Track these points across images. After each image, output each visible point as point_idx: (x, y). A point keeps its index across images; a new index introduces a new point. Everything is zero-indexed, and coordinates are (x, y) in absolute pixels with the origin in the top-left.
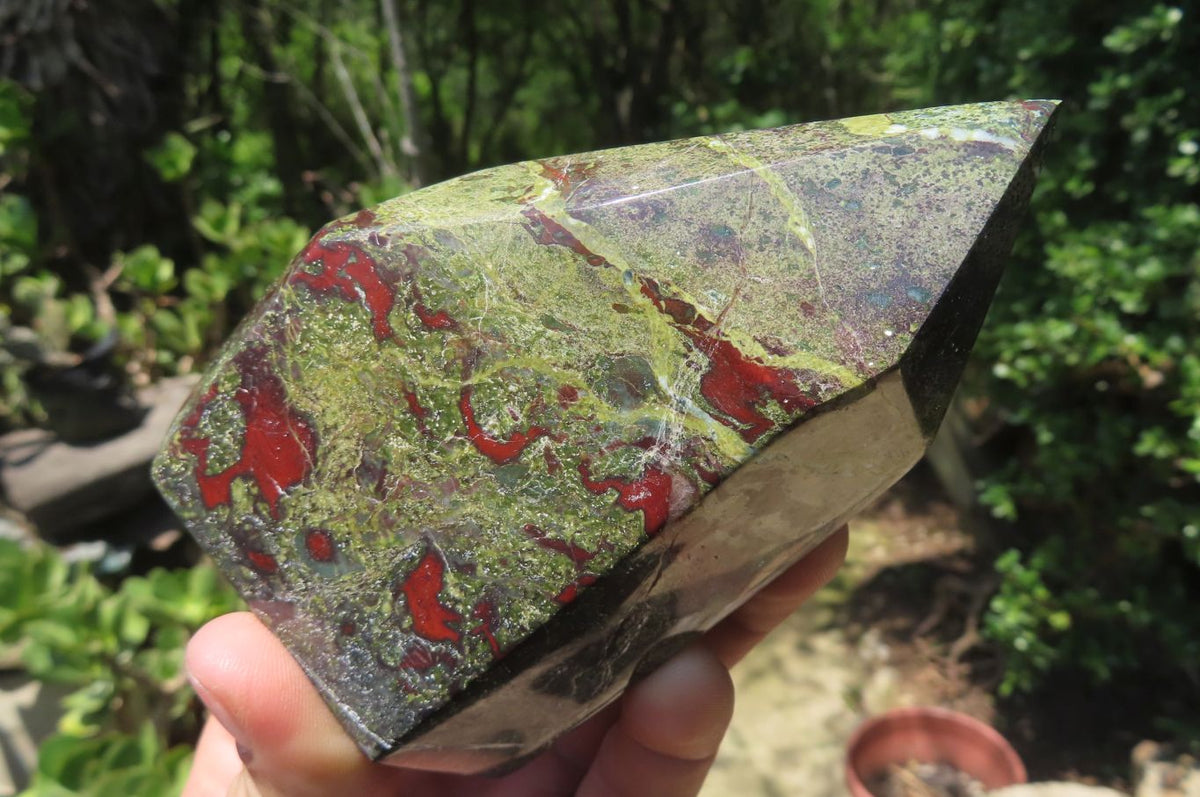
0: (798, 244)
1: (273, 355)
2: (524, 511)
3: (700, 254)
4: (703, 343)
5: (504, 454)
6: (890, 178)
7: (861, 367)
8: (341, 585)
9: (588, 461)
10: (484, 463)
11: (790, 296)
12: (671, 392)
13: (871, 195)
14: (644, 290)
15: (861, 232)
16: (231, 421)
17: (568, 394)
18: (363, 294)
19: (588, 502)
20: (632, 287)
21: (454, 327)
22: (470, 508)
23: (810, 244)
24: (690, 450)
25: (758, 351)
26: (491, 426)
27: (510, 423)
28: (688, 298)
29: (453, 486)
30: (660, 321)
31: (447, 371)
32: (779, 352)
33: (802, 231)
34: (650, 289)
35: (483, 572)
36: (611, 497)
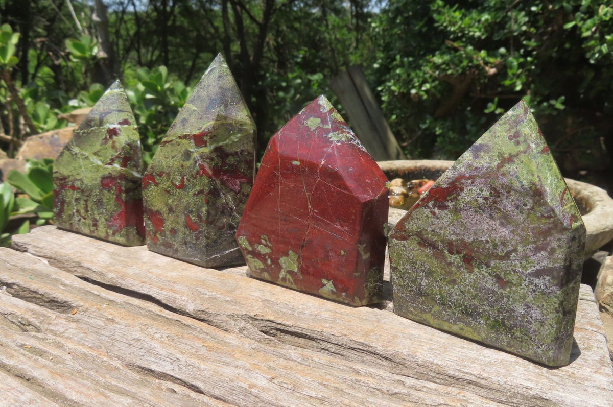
0: (195, 111)
1: (147, 206)
2: (191, 193)
3: (183, 126)
4: (190, 138)
5: (182, 187)
6: (201, 88)
7: (213, 119)
8: (180, 236)
9: (192, 174)
10: (181, 191)
11: (197, 119)
12: (193, 150)
13: (200, 93)
14: (180, 139)
15: (202, 100)
16: (149, 224)
17: (182, 166)
18: (150, 181)
19: (197, 181)
20: (178, 140)
21: (164, 172)
22: (185, 201)
23: (196, 109)
24: (201, 157)
25: (198, 131)
26: (178, 183)
27: (179, 180)
28: (185, 134)
29: (181, 199)
30: (185, 141)
31: (167, 181)
32: (201, 129)
33: (194, 108)
34: (180, 138)
35: (194, 210)
36: (198, 176)
